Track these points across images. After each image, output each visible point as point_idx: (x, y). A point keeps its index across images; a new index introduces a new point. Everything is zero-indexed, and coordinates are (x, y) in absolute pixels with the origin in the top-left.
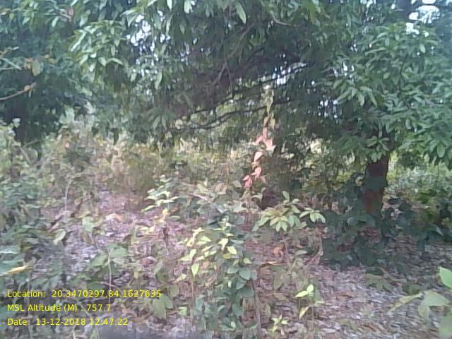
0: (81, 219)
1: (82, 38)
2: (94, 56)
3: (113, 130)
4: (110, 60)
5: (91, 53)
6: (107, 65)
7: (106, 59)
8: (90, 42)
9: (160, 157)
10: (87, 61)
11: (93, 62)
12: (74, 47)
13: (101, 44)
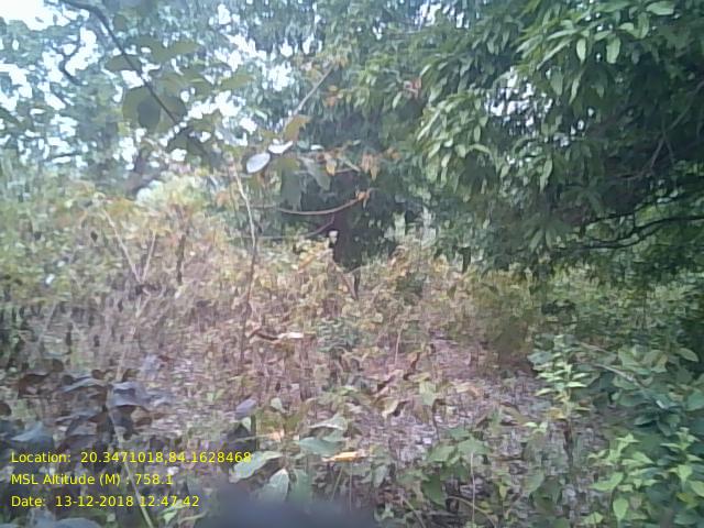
0: (418, 383)
1: (433, 119)
2: (449, 144)
3: (463, 251)
4: (471, 148)
5: (444, 141)
6: (467, 155)
7: (466, 147)
8: (445, 124)
9: (528, 292)
10: (439, 152)
11: (447, 153)
12: (422, 133)
13: (460, 125)
